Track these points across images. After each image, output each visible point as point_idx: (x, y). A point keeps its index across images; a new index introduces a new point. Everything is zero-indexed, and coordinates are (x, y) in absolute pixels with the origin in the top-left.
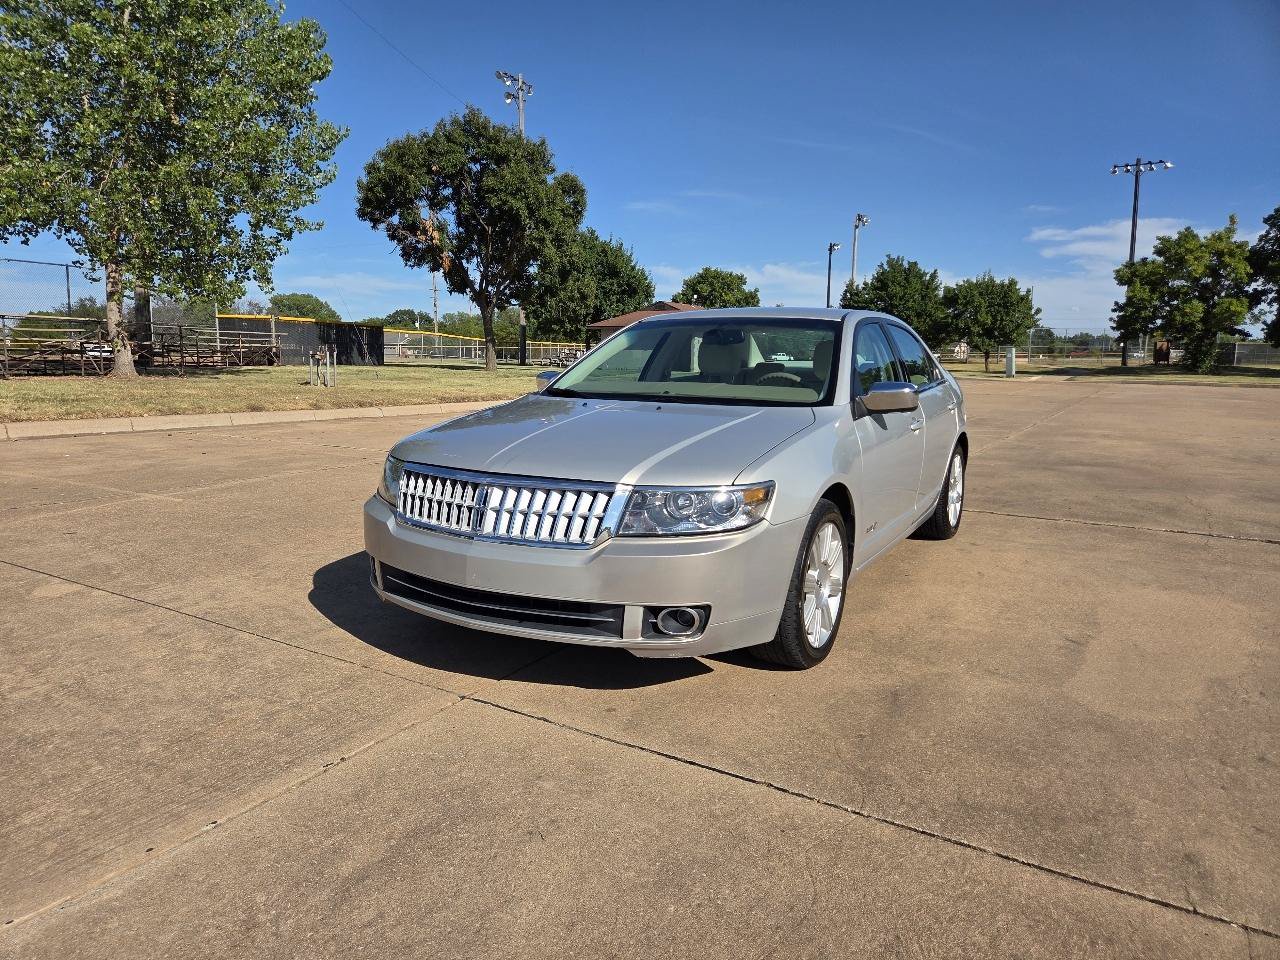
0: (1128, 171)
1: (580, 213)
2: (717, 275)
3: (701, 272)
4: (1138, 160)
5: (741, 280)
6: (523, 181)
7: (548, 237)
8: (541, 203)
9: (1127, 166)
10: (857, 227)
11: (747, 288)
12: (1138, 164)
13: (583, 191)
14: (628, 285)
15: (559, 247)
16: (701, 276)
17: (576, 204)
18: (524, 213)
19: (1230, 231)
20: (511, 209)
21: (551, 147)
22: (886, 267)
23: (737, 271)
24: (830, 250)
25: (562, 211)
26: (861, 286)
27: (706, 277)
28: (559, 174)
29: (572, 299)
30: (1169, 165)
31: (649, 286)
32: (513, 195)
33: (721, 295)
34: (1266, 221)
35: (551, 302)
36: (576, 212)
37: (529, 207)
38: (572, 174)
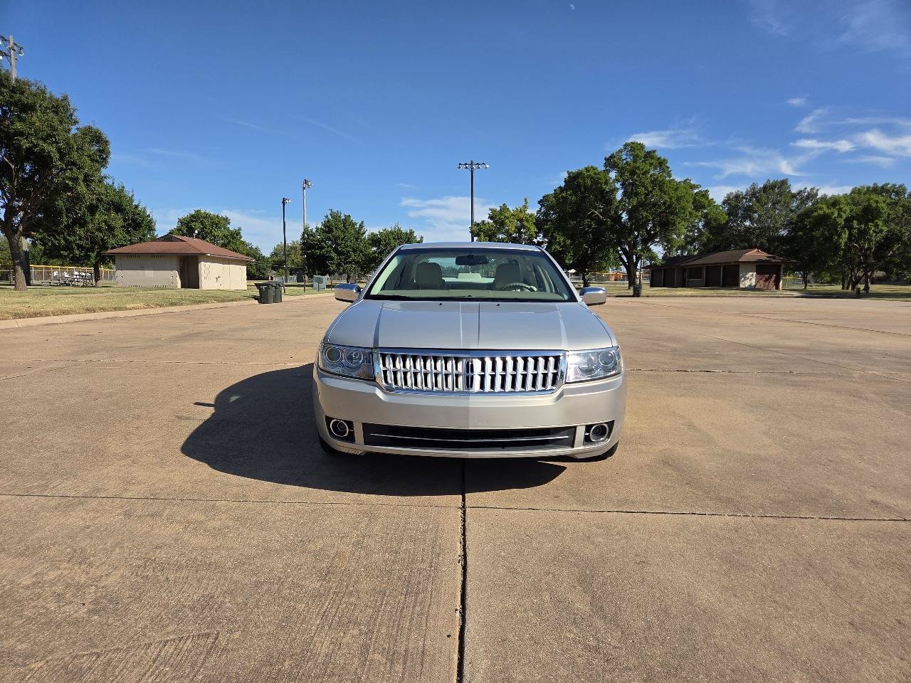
0: (467, 168)
1: (104, 159)
2: (207, 216)
3: (193, 212)
4: (472, 162)
5: (226, 220)
6: (53, 128)
7: (81, 177)
8: (71, 148)
9: (466, 164)
10: (304, 188)
11: (232, 227)
12: (472, 164)
13: (107, 142)
14: (134, 220)
15: (88, 186)
16: (192, 216)
17: (101, 151)
18: (56, 156)
19: (525, 207)
20: (43, 150)
21: (73, 103)
22: (330, 217)
23: (223, 214)
24: (284, 203)
25: (89, 156)
26: (314, 230)
27: (196, 217)
28: (82, 125)
29: (100, 230)
30: (488, 166)
31: (151, 221)
32: (44, 140)
33: (211, 232)
34: (539, 203)
35: (80, 231)
36: (102, 157)
37: (59, 150)
38: (95, 126)
